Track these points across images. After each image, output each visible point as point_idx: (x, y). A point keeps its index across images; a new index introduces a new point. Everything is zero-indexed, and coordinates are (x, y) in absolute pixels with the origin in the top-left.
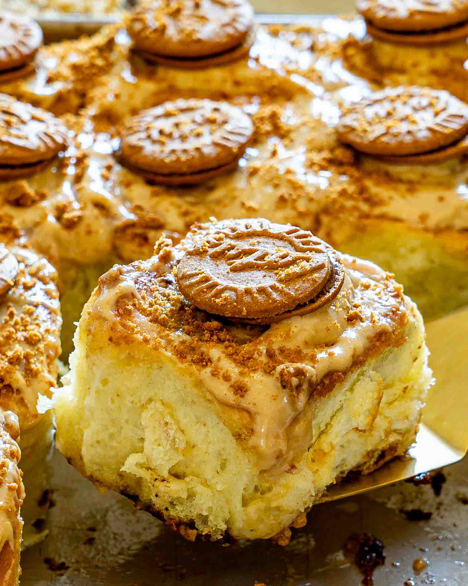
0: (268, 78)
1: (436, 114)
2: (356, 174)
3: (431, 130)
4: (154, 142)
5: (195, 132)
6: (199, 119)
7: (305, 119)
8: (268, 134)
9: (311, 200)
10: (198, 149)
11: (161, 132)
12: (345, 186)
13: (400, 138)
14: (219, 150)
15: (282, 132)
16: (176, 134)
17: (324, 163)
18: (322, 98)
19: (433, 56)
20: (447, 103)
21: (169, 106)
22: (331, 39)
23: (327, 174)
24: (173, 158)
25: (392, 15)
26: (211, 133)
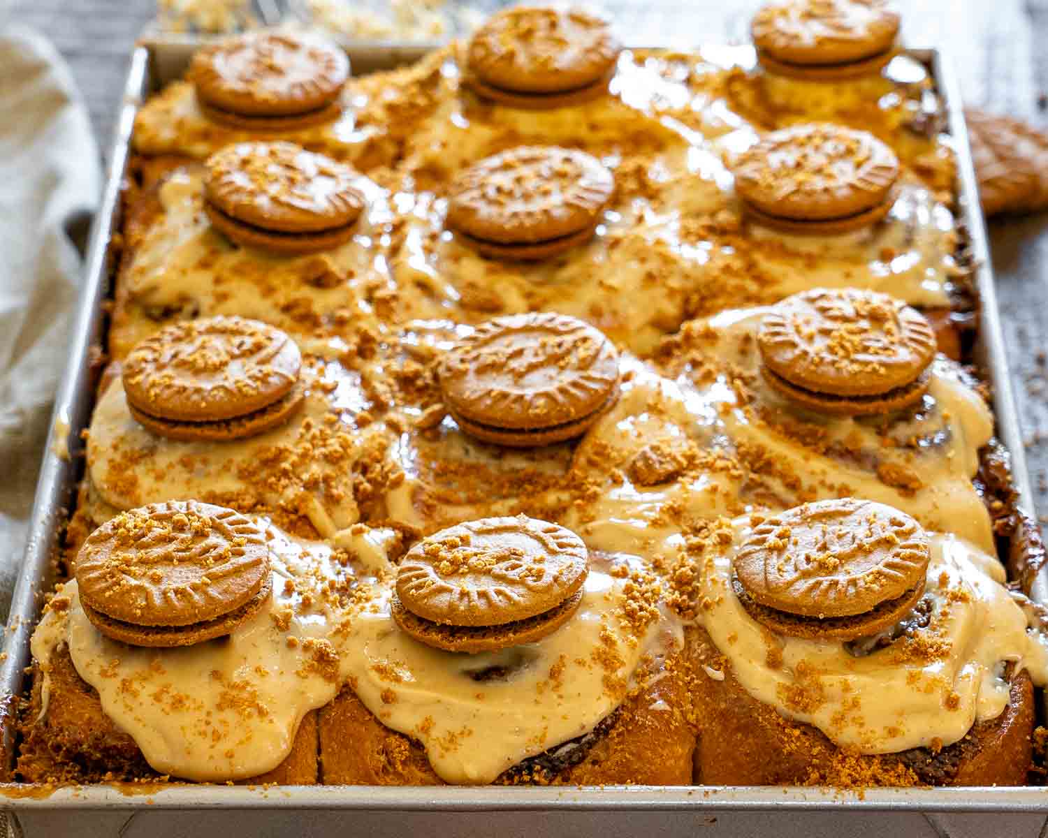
0: (633, 121)
1: (859, 166)
2: (744, 245)
3: (852, 186)
4: (491, 202)
5: (542, 189)
6: (545, 172)
7: (679, 175)
8: (633, 193)
9: (687, 277)
10: (546, 212)
11: (499, 190)
12: (729, 261)
13: (815, 198)
14: (572, 212)
15: (650, 192)
16: (518, 192)
17: (702, 232)
18: (700, 148)
19: (838, 93)
20: (871, 150)
21: (508, 156)
22: (712, 70)
23: (707, 245)
24: (515, 222)
25: (795, 44)
26: (562, 189)
